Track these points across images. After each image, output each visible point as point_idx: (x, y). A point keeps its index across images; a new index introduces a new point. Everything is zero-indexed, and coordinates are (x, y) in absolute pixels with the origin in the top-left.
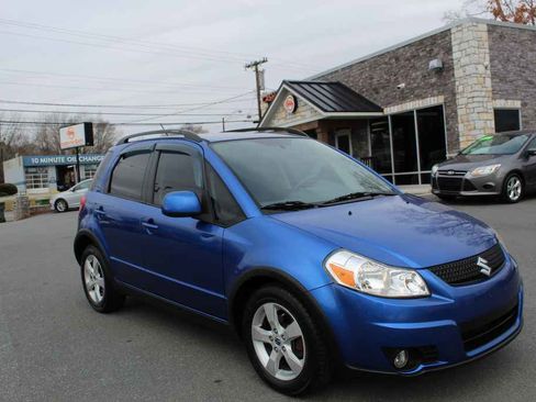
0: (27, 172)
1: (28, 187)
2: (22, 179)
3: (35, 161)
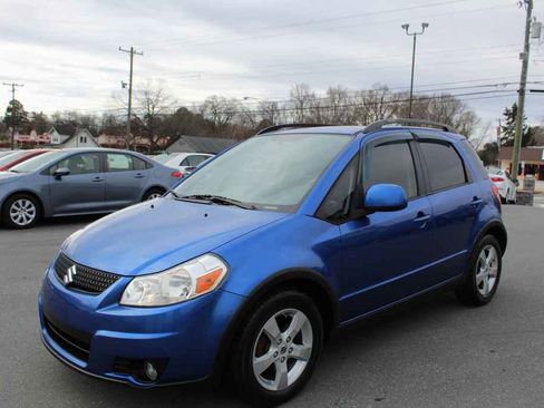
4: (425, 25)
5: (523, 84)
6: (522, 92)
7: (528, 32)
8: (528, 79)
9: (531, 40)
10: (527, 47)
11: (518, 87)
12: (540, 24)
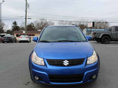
0: (87, 32)
1: (87, 35)
2: (86, 33)
3: (89, 30)
4: (3, 1)
5: (26, 17)
6: (26, 18)
7: (26, 6)
8: (27, 16)
9: (27, 8)
10: (26, 9)
11: (25, 17)
12: (29, 4)
